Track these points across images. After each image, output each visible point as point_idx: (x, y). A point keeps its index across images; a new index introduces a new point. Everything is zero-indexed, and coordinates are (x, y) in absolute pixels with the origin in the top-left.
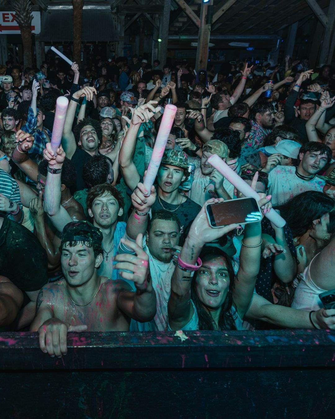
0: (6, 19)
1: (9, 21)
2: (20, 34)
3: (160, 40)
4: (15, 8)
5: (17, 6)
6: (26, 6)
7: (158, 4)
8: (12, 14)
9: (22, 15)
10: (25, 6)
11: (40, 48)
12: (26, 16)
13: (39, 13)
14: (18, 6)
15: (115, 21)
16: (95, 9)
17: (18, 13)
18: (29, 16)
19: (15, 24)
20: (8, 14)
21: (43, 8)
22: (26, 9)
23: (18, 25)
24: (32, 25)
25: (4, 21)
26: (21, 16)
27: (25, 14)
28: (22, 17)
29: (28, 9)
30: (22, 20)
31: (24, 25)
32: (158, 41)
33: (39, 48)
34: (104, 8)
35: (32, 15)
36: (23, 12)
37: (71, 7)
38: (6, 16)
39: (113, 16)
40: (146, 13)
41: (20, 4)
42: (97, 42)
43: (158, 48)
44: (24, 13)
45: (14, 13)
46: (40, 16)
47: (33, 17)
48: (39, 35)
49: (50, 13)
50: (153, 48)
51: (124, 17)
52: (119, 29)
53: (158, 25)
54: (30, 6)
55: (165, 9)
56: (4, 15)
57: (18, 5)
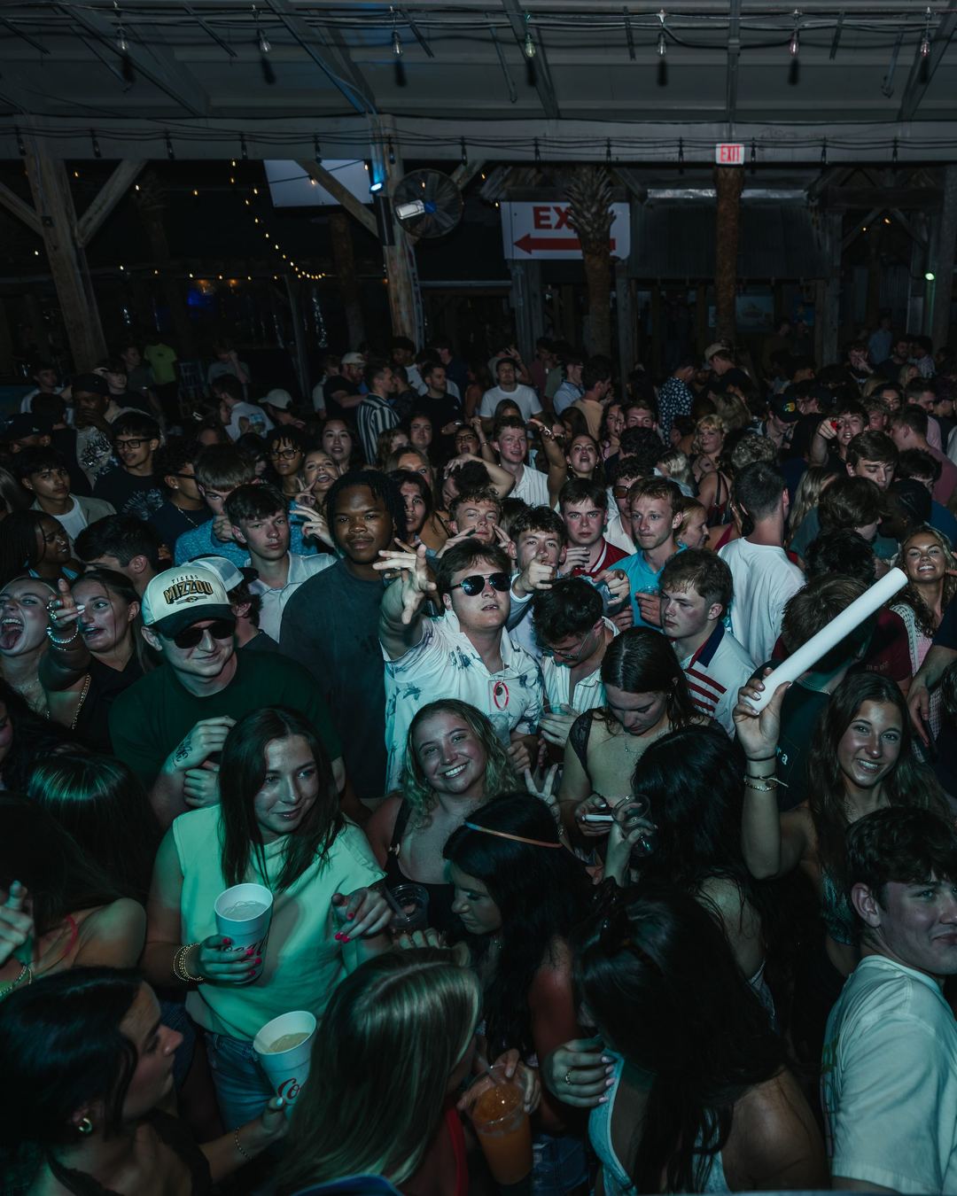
0: (543, 222)
1: (549, 227)
2: (581, 258)
3: (930, 277)
4: (571, 194)
5: (575, 189)
6: (598, 188)
7: (923, 185)
8: (558, 210)
9: (588, 211)
10: (595, 188)
11: (629, 294)
12: (598, 214)
13: (626, 206)
14: (578, 188)
15: (818, 228)
16: (765, 197)
17: (578, 206)
18: (604, 213)
19: (567, 233)
20: (548, 209)
21: (636, 193)
22: (599, 197)
23: (575, 236)
24: (612, 237)
25: (538, 226)
26: (586, 213)
27: (594, 210)
28: (589, 216)
29: (603, 197)
30: (588, 223)
31: (591, 236)
32: (926, 279)
33: (626, 295)
34: (787, 195)
35: (612, 212)
36: (589, 204)
37: (710, 193)
38: (542, 213)
39: (812, 216)
40: (897, 210)
41: (583, 182)
42: (773, 279)
43: (924, 295)
44: (592, 207)
45: (564, 206)
46: (629, 214)
47: (615, 217)
48: (626, 263)
49: (652, 206)
50: (909, 297)
51: (841, 217)
52: (828, 248)
53: (925, 237)
54: (608, 189)
55: (946, 198)
56: (537, 210)
57: (576, 186)
